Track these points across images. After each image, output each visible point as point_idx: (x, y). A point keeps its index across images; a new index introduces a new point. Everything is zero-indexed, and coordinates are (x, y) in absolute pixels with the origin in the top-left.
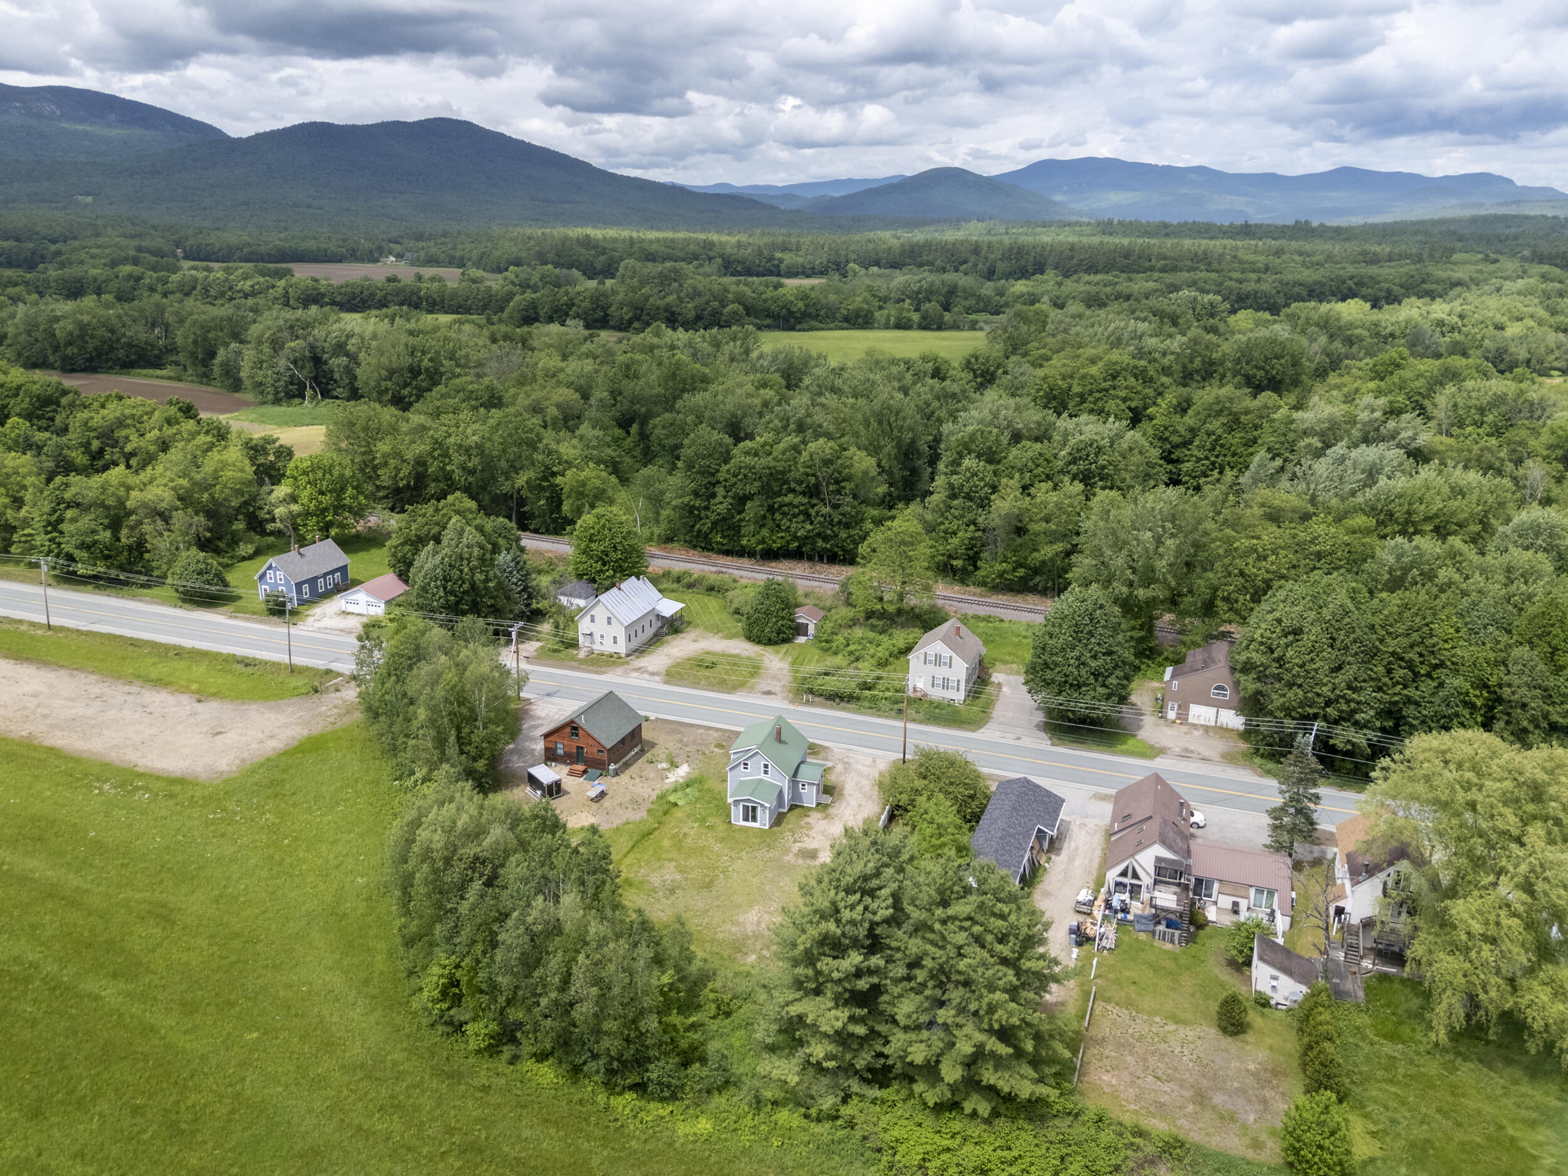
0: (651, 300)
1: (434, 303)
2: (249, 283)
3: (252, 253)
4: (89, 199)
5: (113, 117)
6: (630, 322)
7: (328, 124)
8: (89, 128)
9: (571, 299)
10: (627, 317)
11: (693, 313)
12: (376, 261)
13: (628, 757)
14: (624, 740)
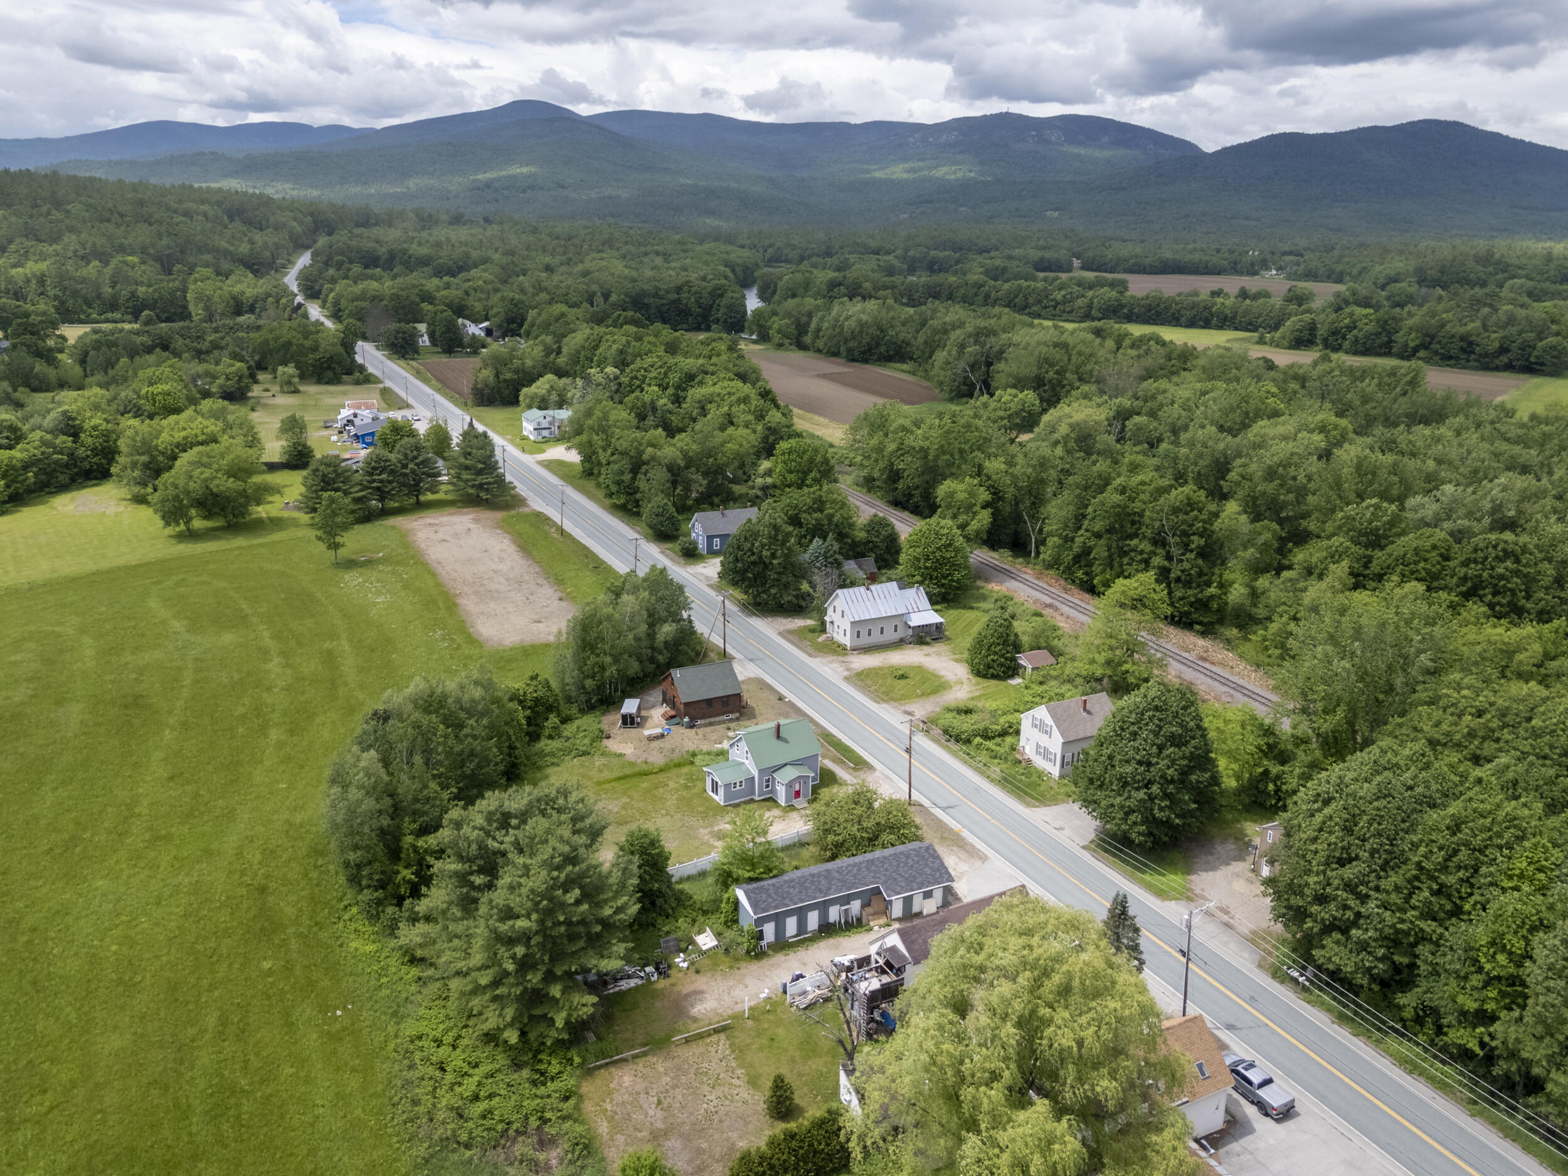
0: (1448, 327)
1: (1225, 319)
2: (1063, 293)
3: (1135, 264)
4: (1056, 214)
5: (1105, 139)
6: (1415, 350)
7: (1298, 134)
8: (1083, 152)
9: (1354, 322)
10: (1412, 344)
11: (1497, 344)
12: (1255, 273)
13: (717, 719)
14: (709, 702)
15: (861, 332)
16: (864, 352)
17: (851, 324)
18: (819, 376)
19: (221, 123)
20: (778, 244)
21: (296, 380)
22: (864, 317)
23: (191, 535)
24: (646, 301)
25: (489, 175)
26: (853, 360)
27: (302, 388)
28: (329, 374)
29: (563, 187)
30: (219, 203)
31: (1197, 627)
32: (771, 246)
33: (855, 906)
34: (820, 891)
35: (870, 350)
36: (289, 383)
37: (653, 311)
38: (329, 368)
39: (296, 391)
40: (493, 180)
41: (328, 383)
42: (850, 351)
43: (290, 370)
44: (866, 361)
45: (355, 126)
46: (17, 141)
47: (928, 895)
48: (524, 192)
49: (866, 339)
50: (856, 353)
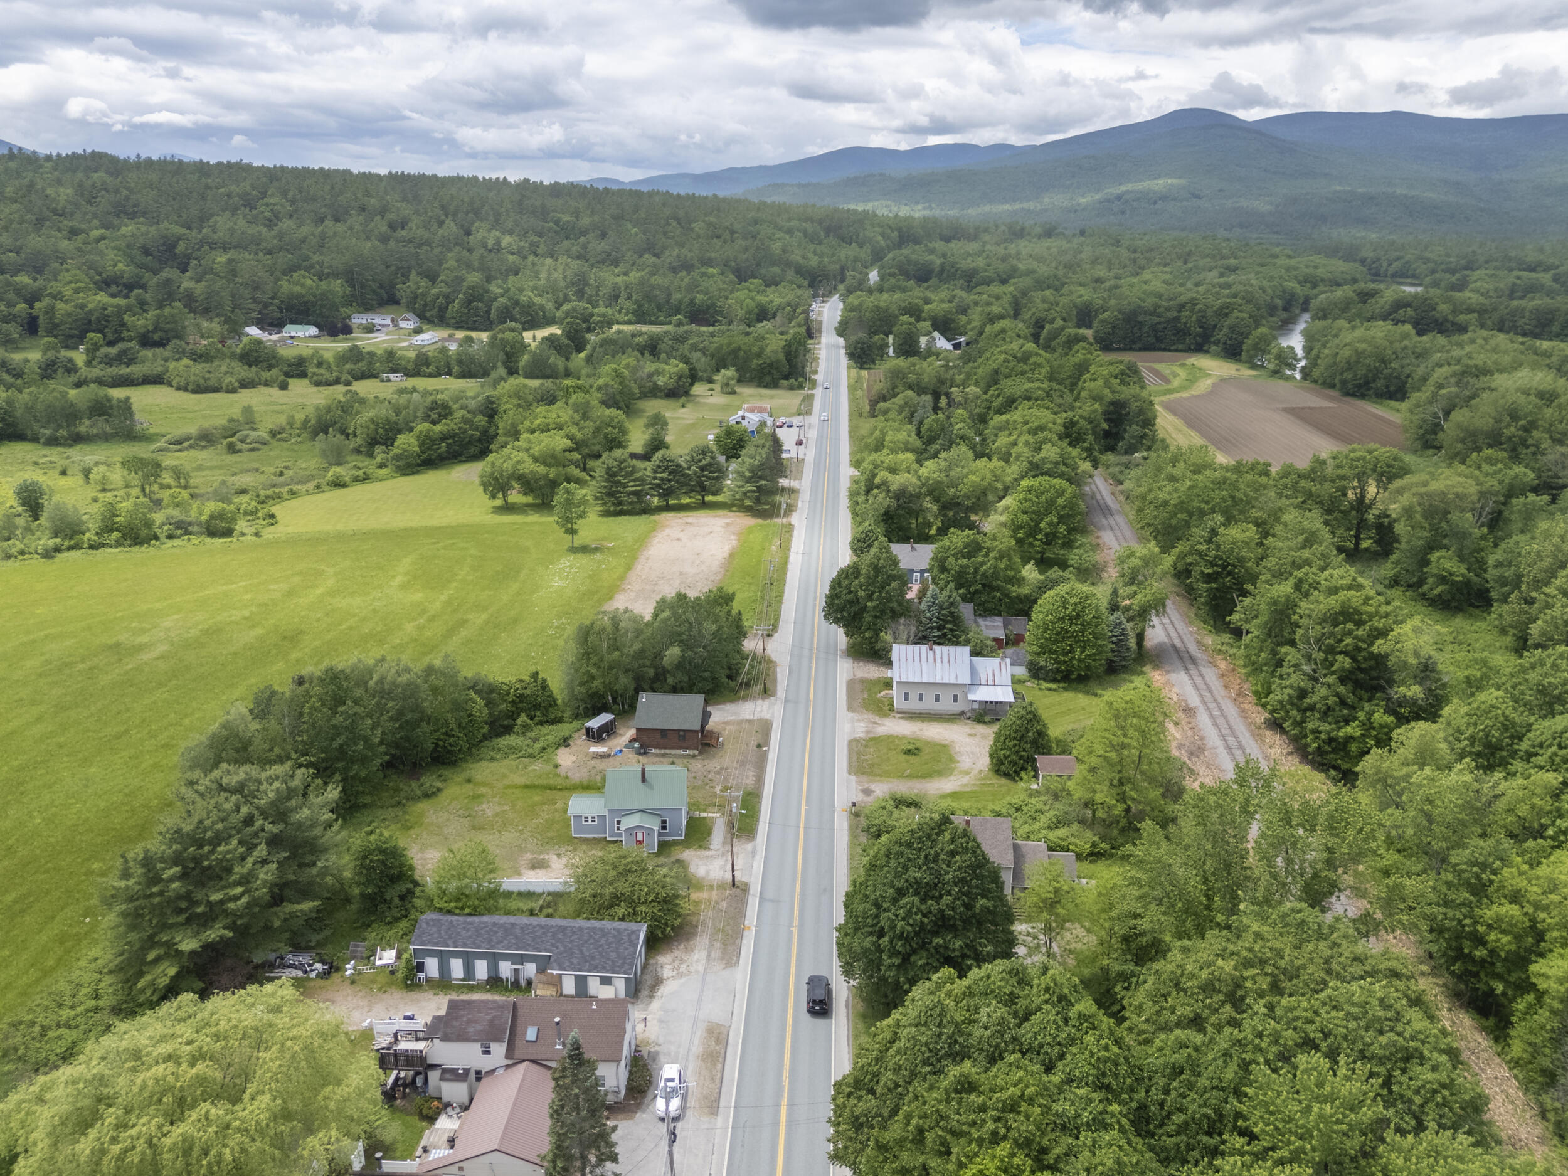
13: (674, 752)
14: (664, 733)
15: (1358, 362)
16: (1359, 386)
17: (1347, 353)
18: (1285, 410)
19: (903, 147)
20: (1408, 257)
21: (733, 382)
22: (1362, 346)
23: (508, 508)
24: (1140, 318)
25: (1123, 188)
26: (1348, 394)
27: (738, 389)
28: (768, 379)
29: (1198, 197)
30: (820, 222)
31: (1332, 772)
32: (1398, 259)
33: (530, 969)
34: (490, 941)
35: (1367, 383)
36: (727, 385)
37: (1146, 329)
38: (769, 373)
39: (734, 393)
40: (1127, 192)
41: (766, 387)
42: (1344, 382)
43: (730, 372)
44: (1363, 396)
45: (1019, 144)
46: (744, 168)
47: (606, 981)
48: (1155, 203)
49: (1361, 371)
50: (1350, 386)
